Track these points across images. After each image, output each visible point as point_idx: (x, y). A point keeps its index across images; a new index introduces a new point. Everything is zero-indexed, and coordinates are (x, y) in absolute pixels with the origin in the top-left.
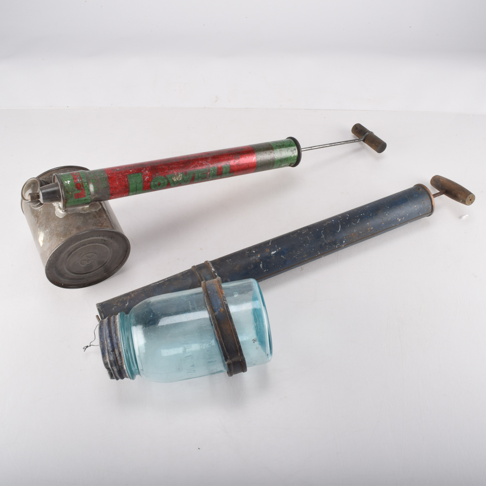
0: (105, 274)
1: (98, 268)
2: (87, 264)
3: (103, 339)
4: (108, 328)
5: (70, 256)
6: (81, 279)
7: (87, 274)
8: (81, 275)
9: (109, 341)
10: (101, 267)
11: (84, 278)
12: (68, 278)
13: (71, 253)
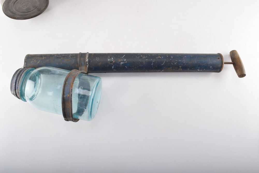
0: (39, 12)
1: (34, 10)
2: (26, 7)
3: (12, 82)
4: (17, 77)
5: (15, 4)
6: (26, 15)
7: (29, 13)
8: (25, 13)
9: (14, 85)
10: (35, 9)
11: (27, 15)
12: (18, 15)
13: (15, 2)
